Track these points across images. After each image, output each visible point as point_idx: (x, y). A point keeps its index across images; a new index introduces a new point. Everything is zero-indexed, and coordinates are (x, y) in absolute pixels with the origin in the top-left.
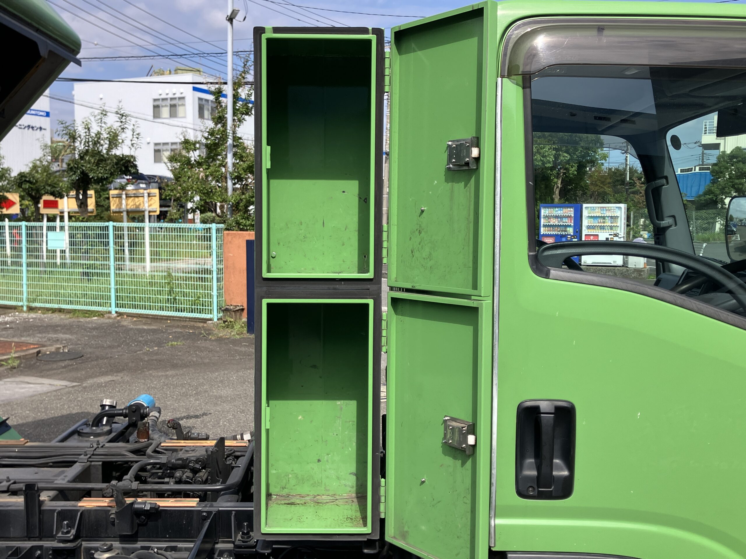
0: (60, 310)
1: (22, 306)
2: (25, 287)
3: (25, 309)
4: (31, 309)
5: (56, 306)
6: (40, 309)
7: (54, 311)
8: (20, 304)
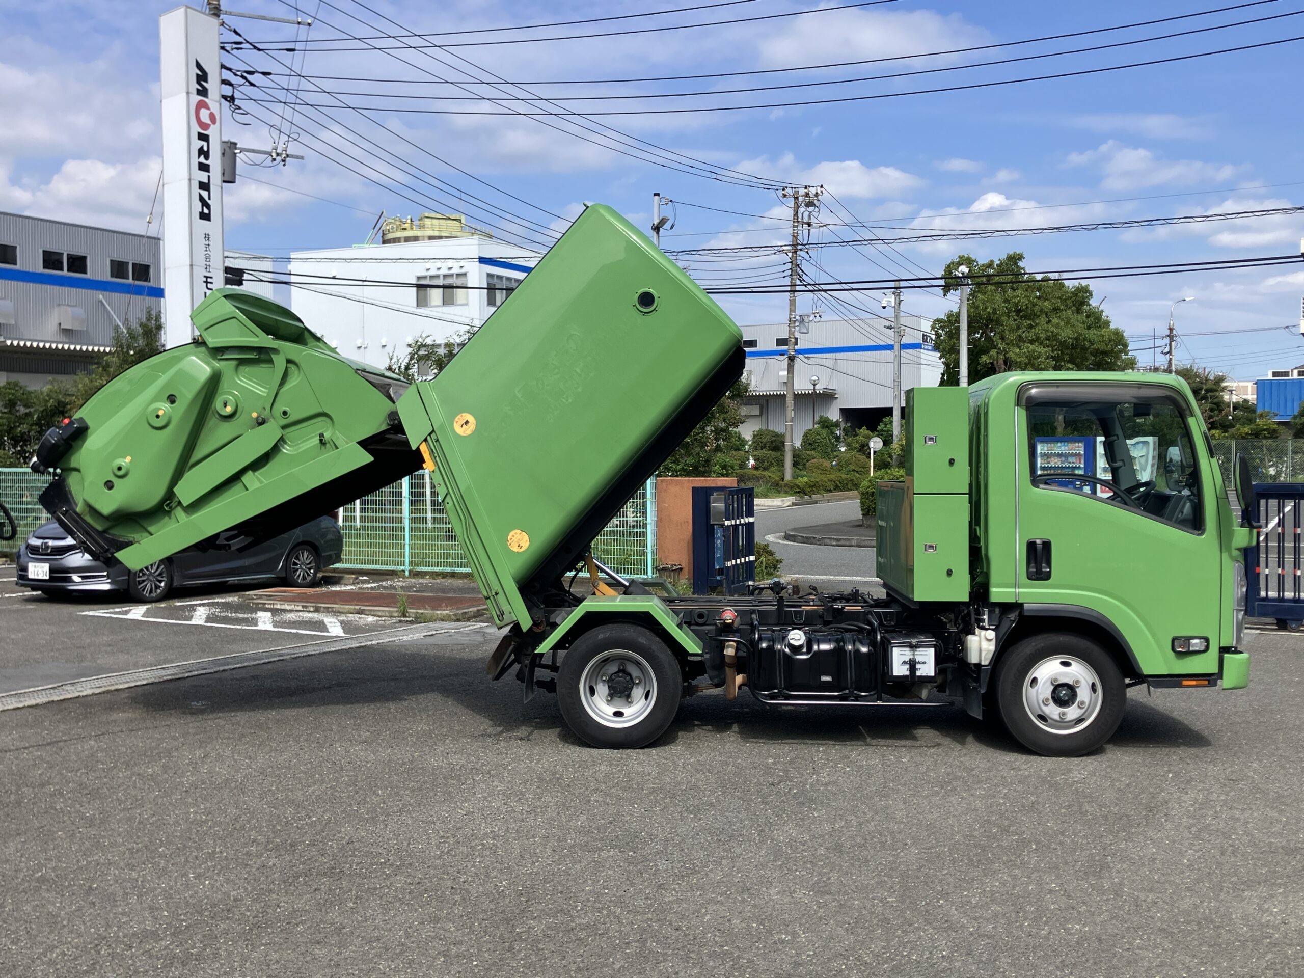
0: (453, 575)
1: (404, 571)
2: (407, 547)
3: (407, 573)
4: (415, 574)
5: (448, 569)
6: (426, 573)
7: (444, 575)
8: (402, 568)
